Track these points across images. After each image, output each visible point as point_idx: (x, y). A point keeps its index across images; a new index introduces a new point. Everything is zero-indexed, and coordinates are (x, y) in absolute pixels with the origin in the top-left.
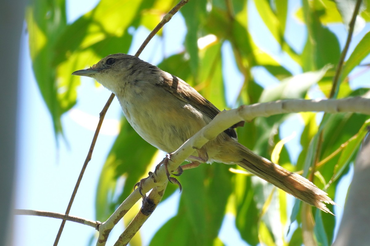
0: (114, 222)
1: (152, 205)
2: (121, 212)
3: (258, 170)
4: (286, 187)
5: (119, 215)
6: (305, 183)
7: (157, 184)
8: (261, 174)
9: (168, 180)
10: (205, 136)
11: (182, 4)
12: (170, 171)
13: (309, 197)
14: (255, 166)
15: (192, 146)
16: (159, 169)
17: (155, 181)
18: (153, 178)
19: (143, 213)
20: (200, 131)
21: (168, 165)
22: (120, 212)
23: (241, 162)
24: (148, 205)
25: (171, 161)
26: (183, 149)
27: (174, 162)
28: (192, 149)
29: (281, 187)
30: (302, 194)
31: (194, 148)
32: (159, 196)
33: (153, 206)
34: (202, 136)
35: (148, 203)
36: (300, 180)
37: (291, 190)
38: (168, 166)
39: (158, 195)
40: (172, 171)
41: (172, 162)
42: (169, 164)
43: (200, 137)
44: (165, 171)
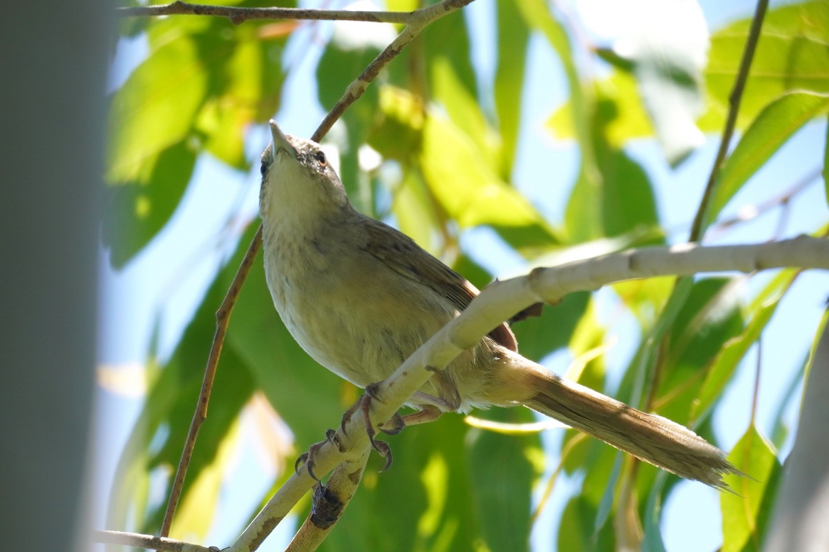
0: (249, 547)
1: (336, 505)
2: (265, 522)
3: (573, 414)
4: (637, 445)
5: (260, 529)
6: (679, 435)
7: (348, 455)
8: (579, 422)
9: (370, 444)
10: (453, 341)
11: (388, 56)
12: (374, 424)
13: (686, 463)
14: (565, 407)
15: (424, 364)
16: (350, 420)
17: (342, 449)
18: (338, 441)
19: (315, 524)
20: (442, 330)
21: (370, 411)
22: (263, 524)
23: (534, 399)
24: (327, 506)
25: (378, 402)
26: (405, 374)
27: (384, 403)
28: (426, 371)
29: (624, 446)
30: (671, 458)
31: (429, 368)
32: (350, 483)
33: (337, 508)
34: (447, 340)
35: (325, 501)
36: (667, 429)
37: (646, 450)
38: (370, 414)
39: (349, 480)
40: (381, 425)
41: (380, 403)
42: (373, 409)
43: (443, 344)
44: (365, 424)
